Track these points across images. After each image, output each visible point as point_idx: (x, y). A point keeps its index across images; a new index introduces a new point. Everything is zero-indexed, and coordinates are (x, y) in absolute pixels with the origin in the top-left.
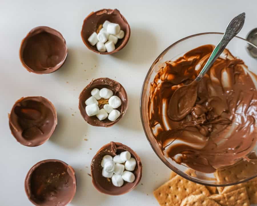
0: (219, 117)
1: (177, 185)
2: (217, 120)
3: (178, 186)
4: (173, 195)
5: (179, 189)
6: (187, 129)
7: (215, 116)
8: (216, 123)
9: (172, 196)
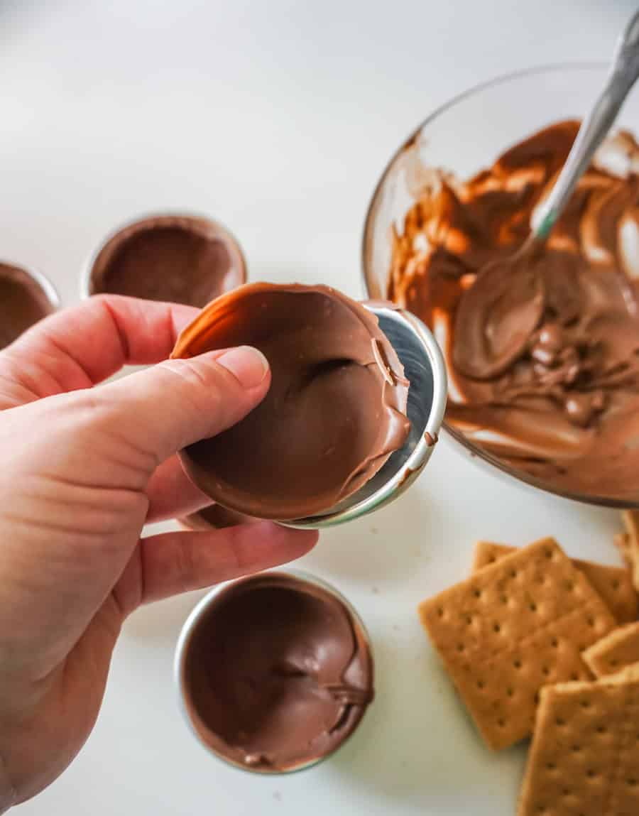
0: (623, 367)
1: (501, 586)
2: (617, 378)
3: (508, 592)
4: (489, 620)
5: (512, 604)
6: (521, 402)
7: (611, 364)
8: (616, 387)
9: (483, 624)
